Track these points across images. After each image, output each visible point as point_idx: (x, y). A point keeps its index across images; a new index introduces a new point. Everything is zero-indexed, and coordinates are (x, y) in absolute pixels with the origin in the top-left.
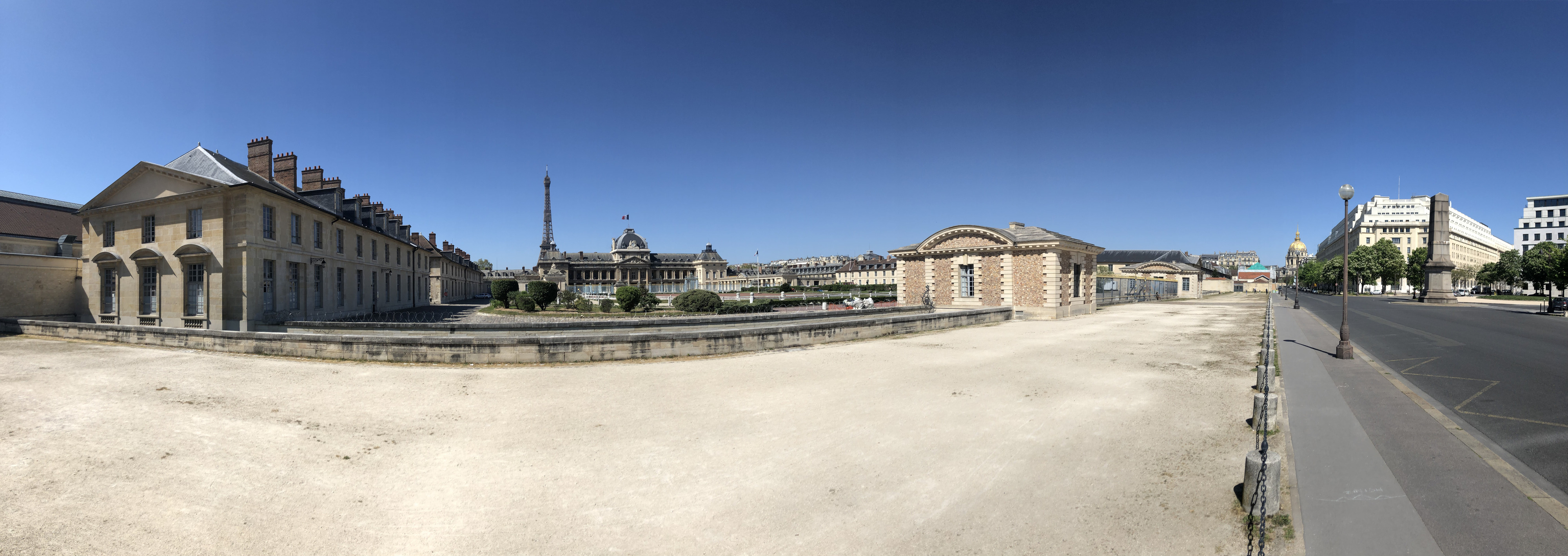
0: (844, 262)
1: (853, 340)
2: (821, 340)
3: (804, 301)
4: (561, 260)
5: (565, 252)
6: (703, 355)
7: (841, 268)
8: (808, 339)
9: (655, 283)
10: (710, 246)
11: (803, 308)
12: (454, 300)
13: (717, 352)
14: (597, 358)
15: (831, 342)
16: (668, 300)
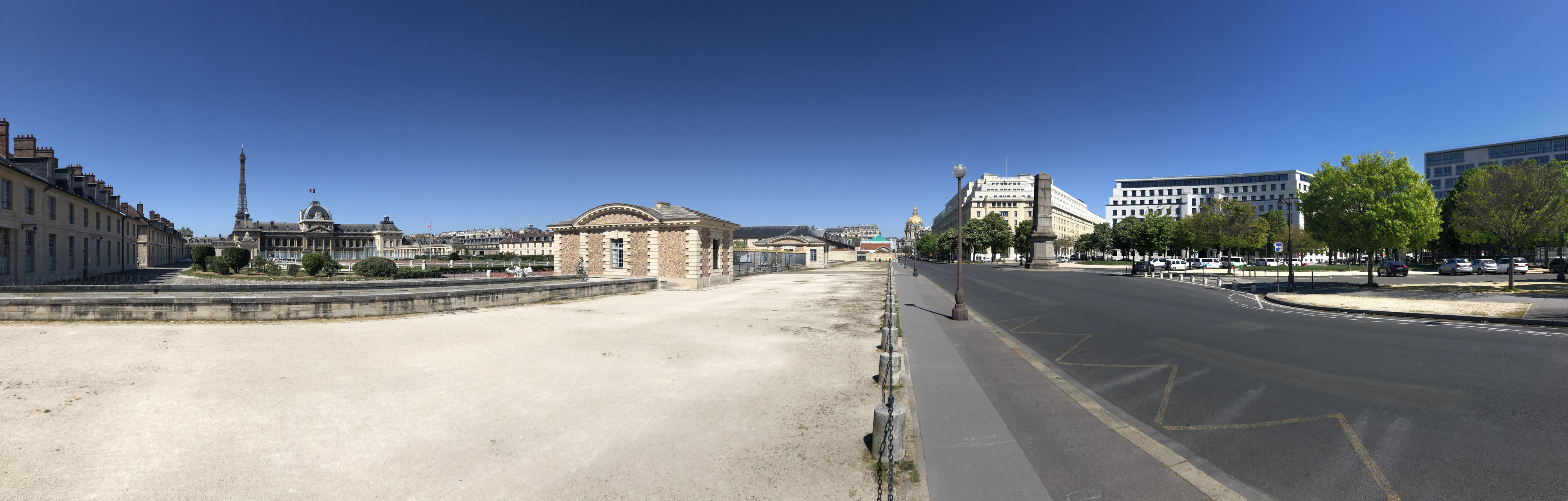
0: (507, 234)
1: (514, 305)
2: (484, 304)
3: (470, 268)
4: (255, 229)
5: (258, 222)
6: (379, 316)
7: (504, 239)
8: (474, 302)
9: (338, 250)
10: (388, 218)
11: (470, 275)
12: (160, 264)
13: (392, 312)
14: (284, 317)
15: (494, 306)
16: (348, 266)
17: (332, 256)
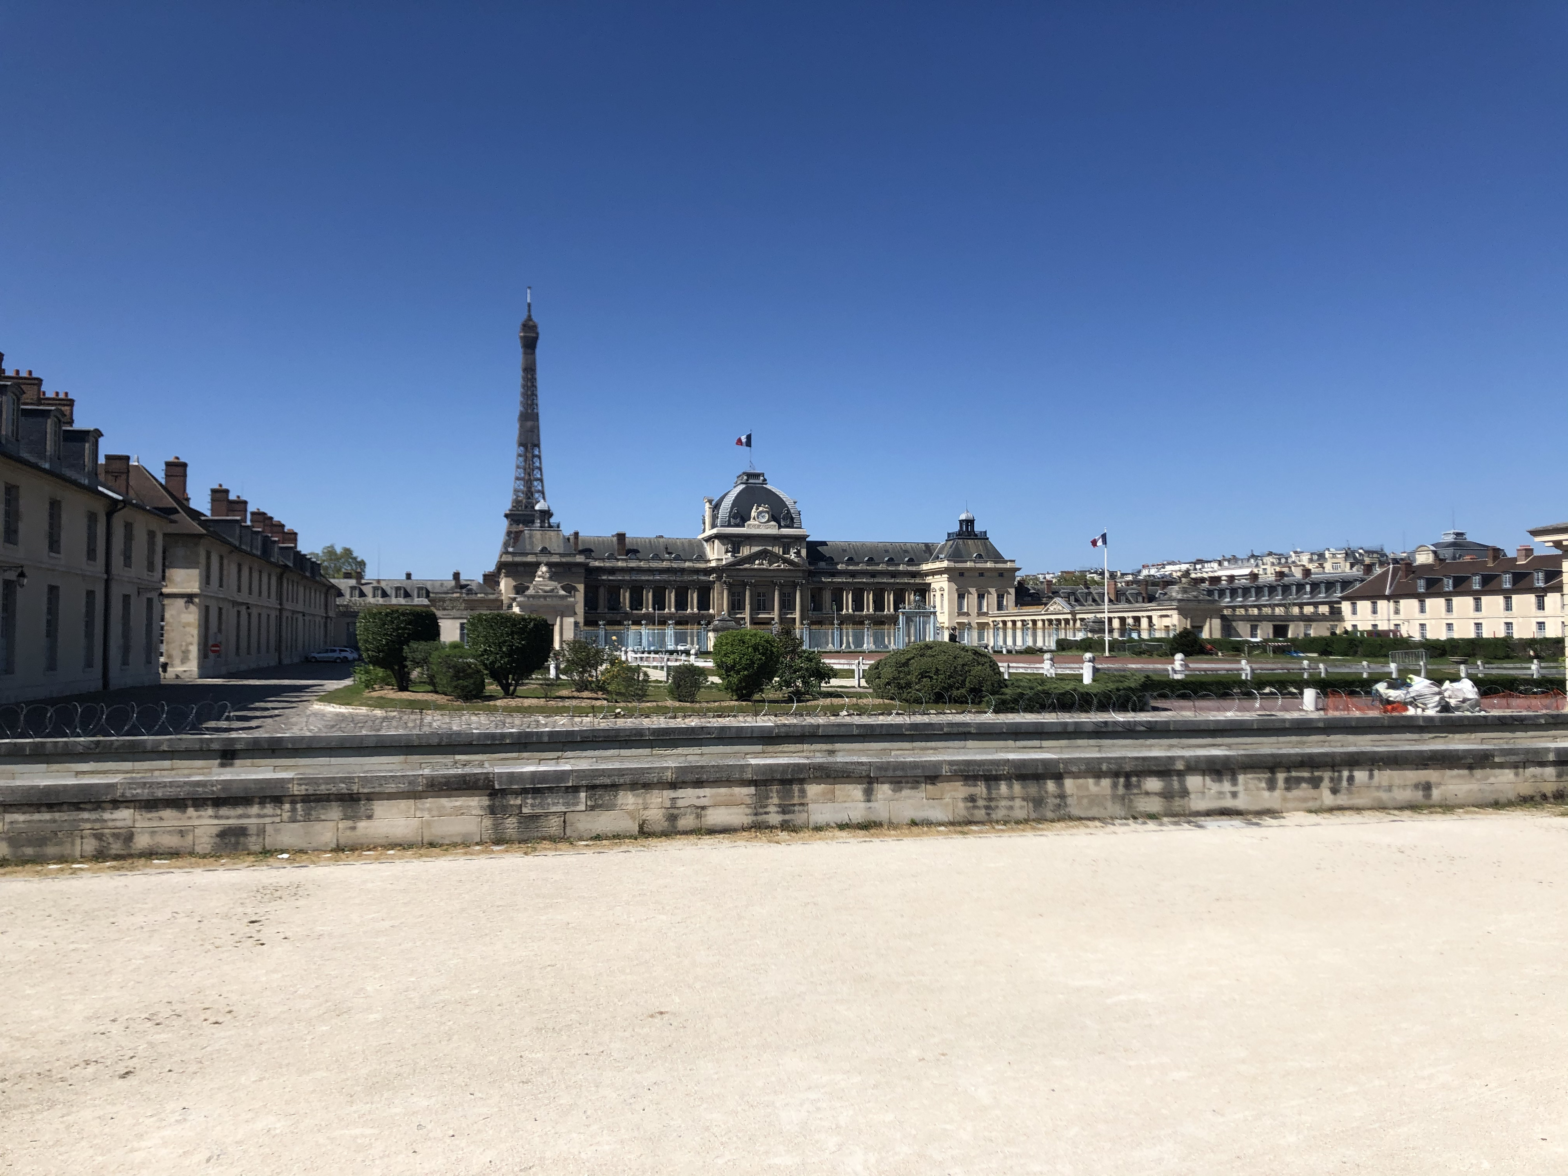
0: (1369, 568)
1: (1413, 807)
2: (1305, 800)
3: (1245, 682)
4: (569, 555)
5: (576, 534)
6: (952, 824)
7: (1358, 585)
8: (1266, 794)
9: (820, 623)
10: (970, 522)
11: (1246, 703)
12: (243, 667)
13: (994, 816)
14: (658, 828)
15: (1341, 809)
16: (853, 671)
17: (802, 638)
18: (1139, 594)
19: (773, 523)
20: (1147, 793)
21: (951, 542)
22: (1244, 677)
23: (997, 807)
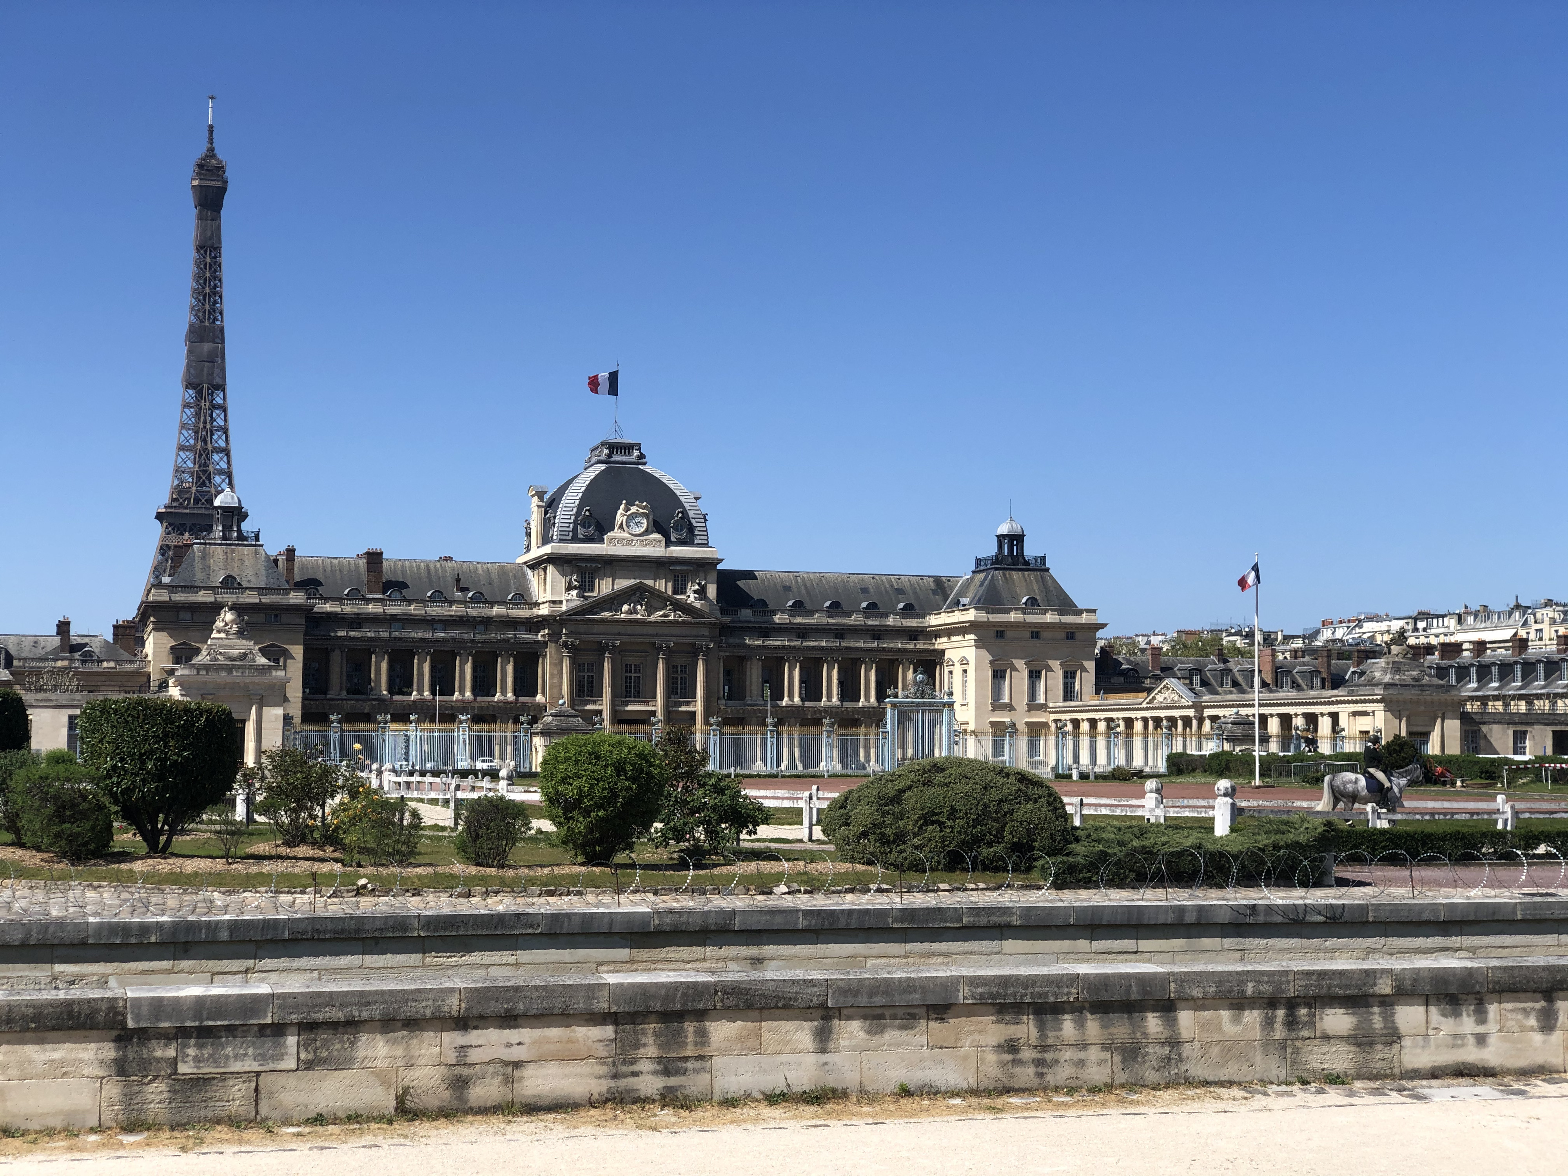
3: (1502, 835)
5: (290, 553)
6: (975, 1092)
8: (1538, 1038)
9: (741, 721)
10: (1016, 539)
11: (1503, 873)
13: (1050, 1079)
14: (432, 1102)
16: (800, 811)
17: (705, 750)
18: (1316, 672)
19: (656, 536)
20: (1326, 1038)
21: (982, 576)
22: (1500, 826)
23: (1057, 1062)
